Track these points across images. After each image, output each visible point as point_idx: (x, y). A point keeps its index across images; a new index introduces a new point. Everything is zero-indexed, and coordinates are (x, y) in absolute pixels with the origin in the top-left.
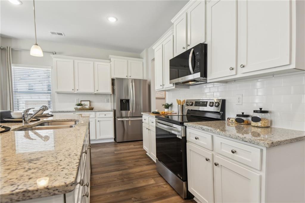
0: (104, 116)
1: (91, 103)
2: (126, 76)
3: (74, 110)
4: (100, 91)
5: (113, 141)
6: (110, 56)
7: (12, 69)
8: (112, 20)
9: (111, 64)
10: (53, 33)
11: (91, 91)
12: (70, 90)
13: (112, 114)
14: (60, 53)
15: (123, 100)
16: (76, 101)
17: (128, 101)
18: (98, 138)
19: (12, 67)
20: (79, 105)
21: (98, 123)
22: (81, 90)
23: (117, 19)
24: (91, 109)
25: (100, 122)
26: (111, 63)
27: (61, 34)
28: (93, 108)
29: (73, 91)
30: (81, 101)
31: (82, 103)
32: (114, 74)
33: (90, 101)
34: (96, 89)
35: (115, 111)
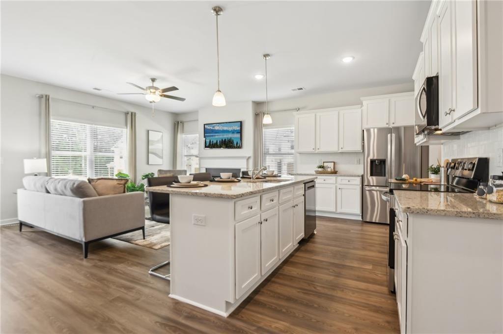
0: (347, 182)
1: (336, 166)
2: (386, 124)
3: (314, 173)
4: (346, 149)
5: (360, 218)
6: (362, 99)
7: (263, 132)
8: (347, 60)
9: (362, 110)
10: (294, 90)
11: (334, 149)
12: (310, 150)
13: (358, 181)
14: (304, 108)
15: (375, 161)
16: (318, 162)
17: (383, 162)
18: (339, 211)
19: (263, 130)
20: (320, 167)
21: (339, 192)
22: (323, 149)
23: (354, 58)
24: (335, 172)
25: (342, 190)
26: (363, 108)
27: (301, 89)
28: (337, 171)
29: (314, 151)
30: (324, 162)
31: (325, 164)
32: (367, 124)
33: (334, 162)
34: (341, 146)
35: (362, 176)
